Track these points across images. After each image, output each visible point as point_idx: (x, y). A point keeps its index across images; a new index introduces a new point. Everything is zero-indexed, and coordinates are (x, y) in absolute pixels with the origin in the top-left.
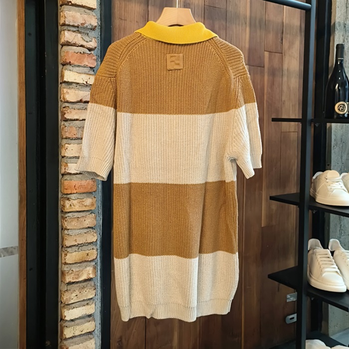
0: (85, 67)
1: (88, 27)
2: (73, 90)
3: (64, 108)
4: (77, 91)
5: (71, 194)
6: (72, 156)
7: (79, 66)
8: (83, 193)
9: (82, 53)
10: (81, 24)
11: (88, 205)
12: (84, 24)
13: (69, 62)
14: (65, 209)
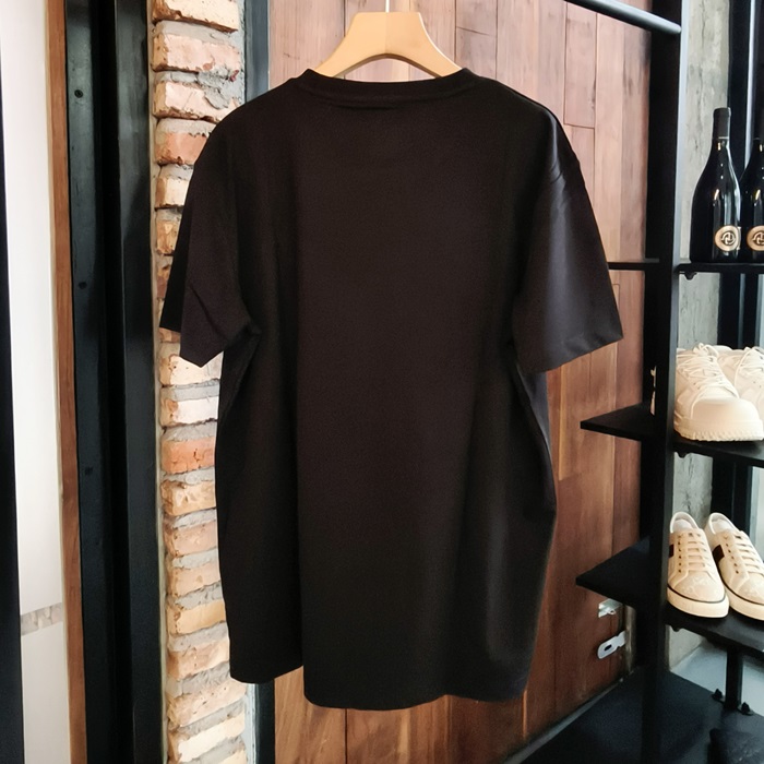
1: (220, 73)
3: (165, 269)
5: (186, 472)
6: (187, 382)
10: (205, 66)
12: (210, 66)
13: (175, 157)
14: (174, 509)
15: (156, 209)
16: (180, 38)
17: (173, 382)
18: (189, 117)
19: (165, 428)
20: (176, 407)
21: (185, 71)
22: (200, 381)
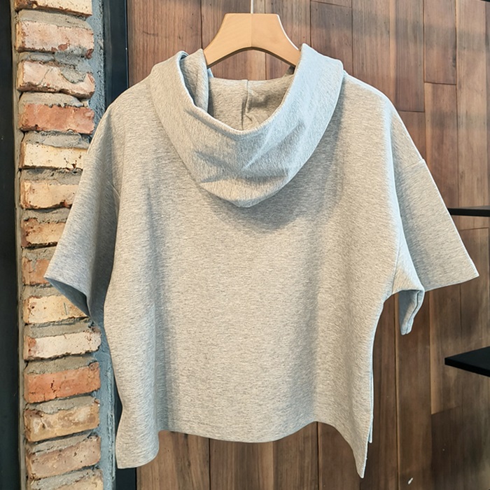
0: (69, 134)
1: (75, 52)
2: (44, 184)
3: (27, 220)
4: (53, 185)
5: (45, 402)
6: (44, 321)
7: (56, 133)
8: (71, 397)
9: (63, 105)
10: (60, 47)
11: (81, 420)
12: (66, 46)
13: (34, 125)
14: (31, 434)
15: (20, 170)
16: (37, 24)
17: (31, 321)
18: (46, 90)
19: (27, 362)
20: (35, 343)
21: (43, 52)
22: (57, 320)
